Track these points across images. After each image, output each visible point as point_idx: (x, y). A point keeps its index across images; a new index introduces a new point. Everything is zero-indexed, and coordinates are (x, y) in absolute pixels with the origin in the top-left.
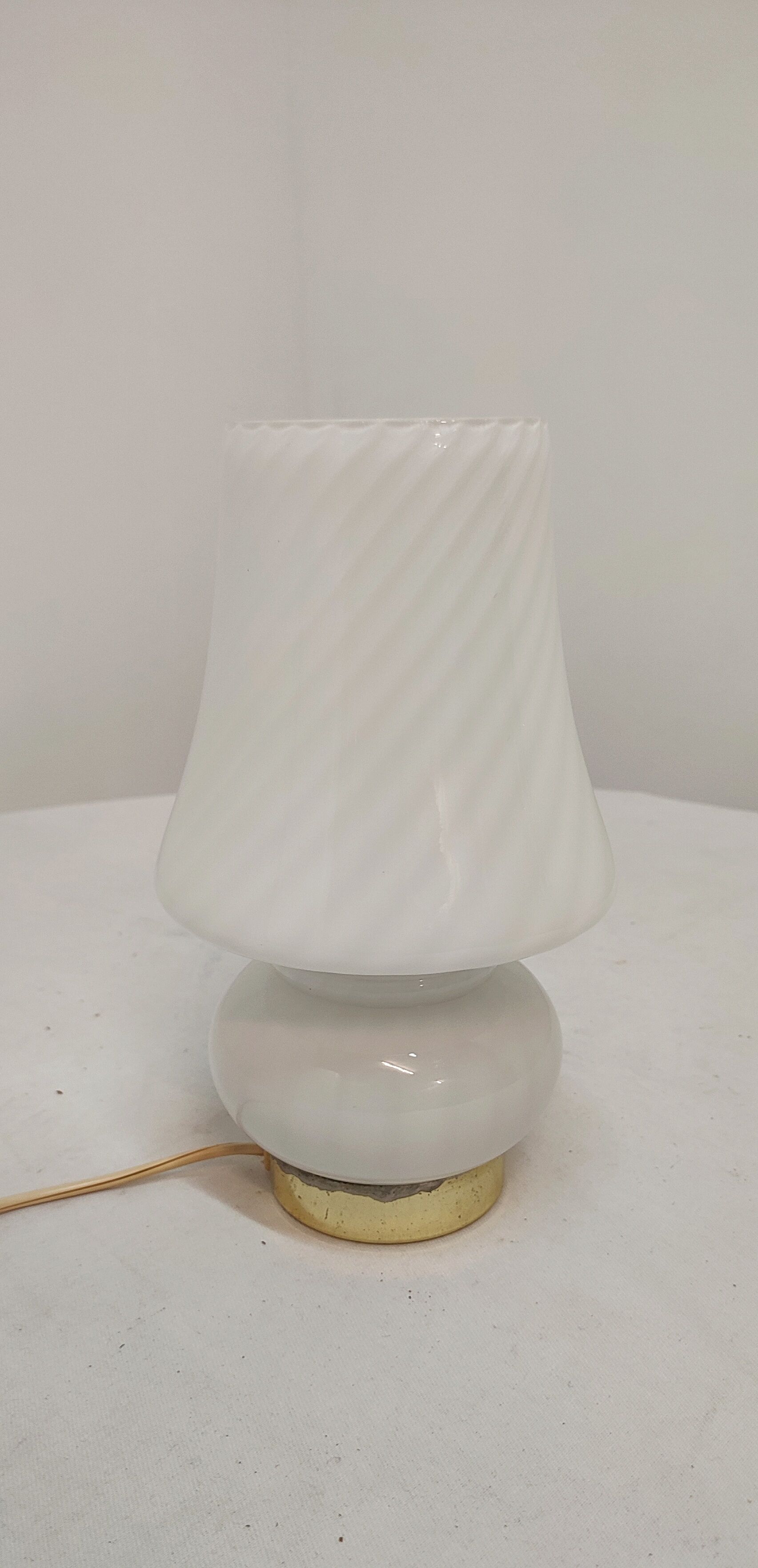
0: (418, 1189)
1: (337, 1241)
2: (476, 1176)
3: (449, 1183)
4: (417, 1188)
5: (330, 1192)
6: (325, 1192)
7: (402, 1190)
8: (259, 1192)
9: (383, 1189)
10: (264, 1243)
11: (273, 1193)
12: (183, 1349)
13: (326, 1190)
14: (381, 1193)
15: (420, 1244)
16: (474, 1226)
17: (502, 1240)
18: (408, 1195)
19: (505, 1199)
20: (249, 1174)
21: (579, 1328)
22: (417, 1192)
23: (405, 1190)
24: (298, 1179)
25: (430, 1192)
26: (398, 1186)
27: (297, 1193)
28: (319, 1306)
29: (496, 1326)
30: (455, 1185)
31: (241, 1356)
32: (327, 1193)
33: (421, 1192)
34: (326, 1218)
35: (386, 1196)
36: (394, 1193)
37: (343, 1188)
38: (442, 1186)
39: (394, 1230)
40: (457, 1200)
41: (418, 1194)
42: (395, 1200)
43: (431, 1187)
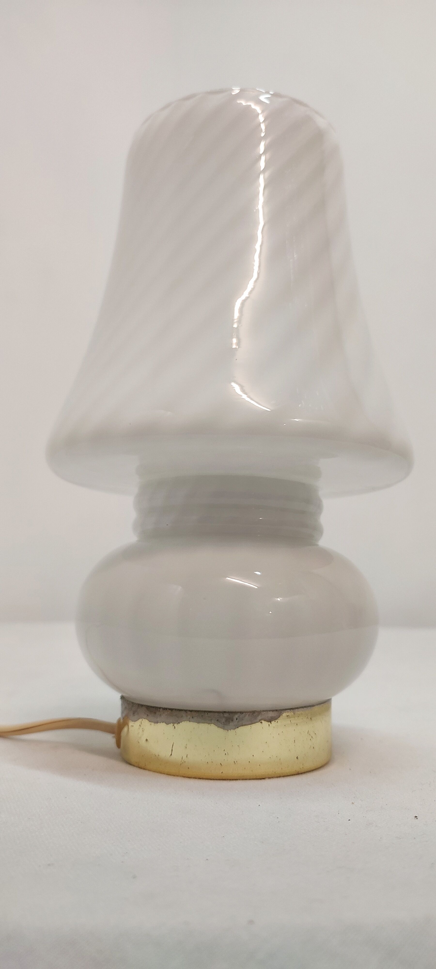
3: (287, 716)
5: (175, 725)
6: (171, 725)
7: (245, 717)
9: (226, 715)
14: (224, 720)
18: (249, 723)
22: (257, 721)
24: (146, 721)
26: (243, 713)
27: (143, 737)
30: (293, 721)
32: (173, 725)
33: (263, 721)
34: (171, 755)
35: (229, 723)
36: (237, 719)
37: (189, 717)
38: (281, 717)
39: (237, 762)
40: (295, 738)
41: (260, 723)
42: (238, 728)
43: (271, 717)
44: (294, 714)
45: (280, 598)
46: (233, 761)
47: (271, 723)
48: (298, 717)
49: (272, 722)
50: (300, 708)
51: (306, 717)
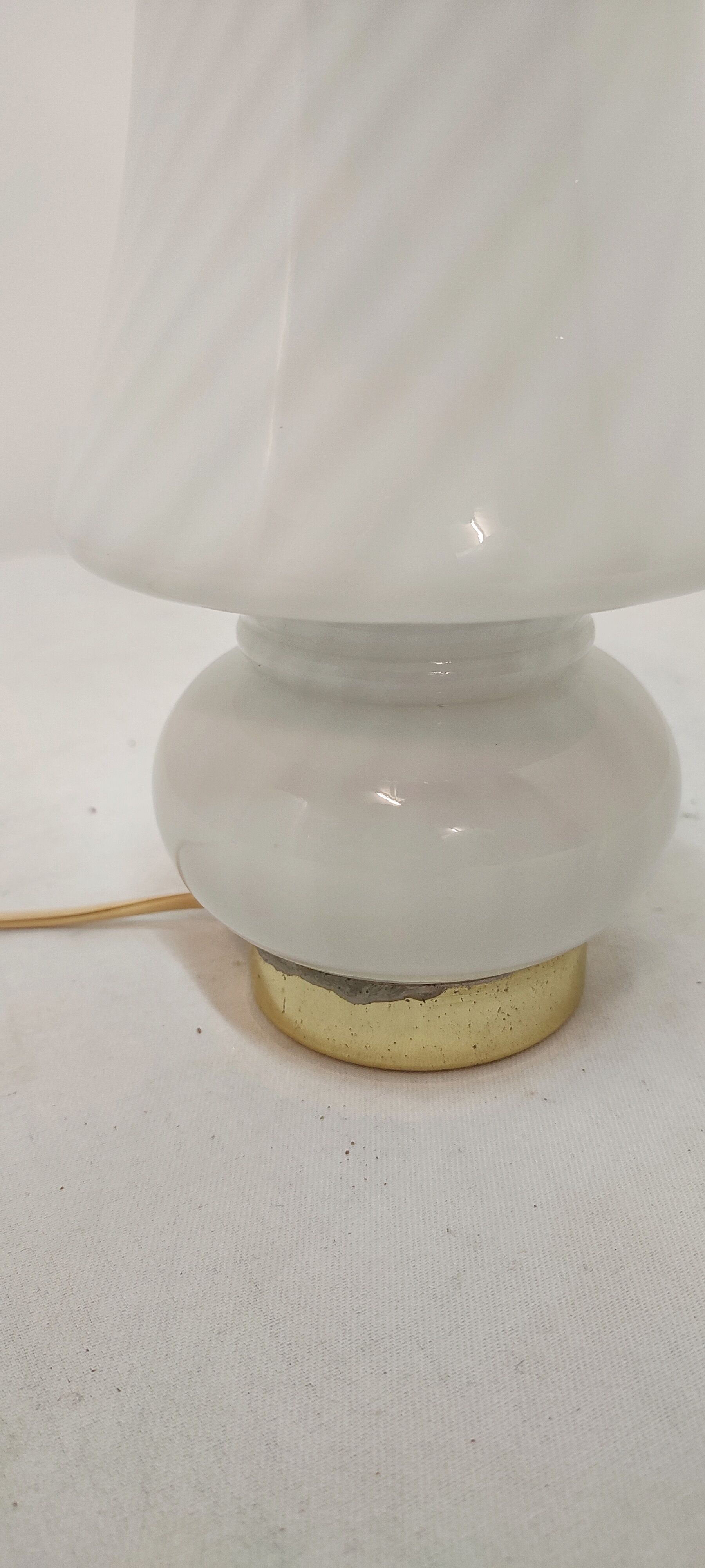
0: (404, 994)
1: (296, 1047)
3: (455, 992)
4: (403, 990)
6: (281, 973)
10: (200, 1031)
13: (283, 972)
14: (348, 989)
18: (388, 999)
22: (400, 997)
23: (383, 990)
26: (373, 984)
30: (466, 997)
32: (283, 975)
33: (409, 999)
34: (284, 1011)
35: (356, 995)
36: (367, 992)
37: (300, 973)
38: (441, 995)
39: (369, 1047)
40: (470, 1021)
41: (404, 1001)
42: (370, 1003)
43: (424, 994)
44: (469, 989)
46: (364, 1046)
48: (478, 992)
49: (425, 1001)
50: (483, 979)
51: (496, 990)
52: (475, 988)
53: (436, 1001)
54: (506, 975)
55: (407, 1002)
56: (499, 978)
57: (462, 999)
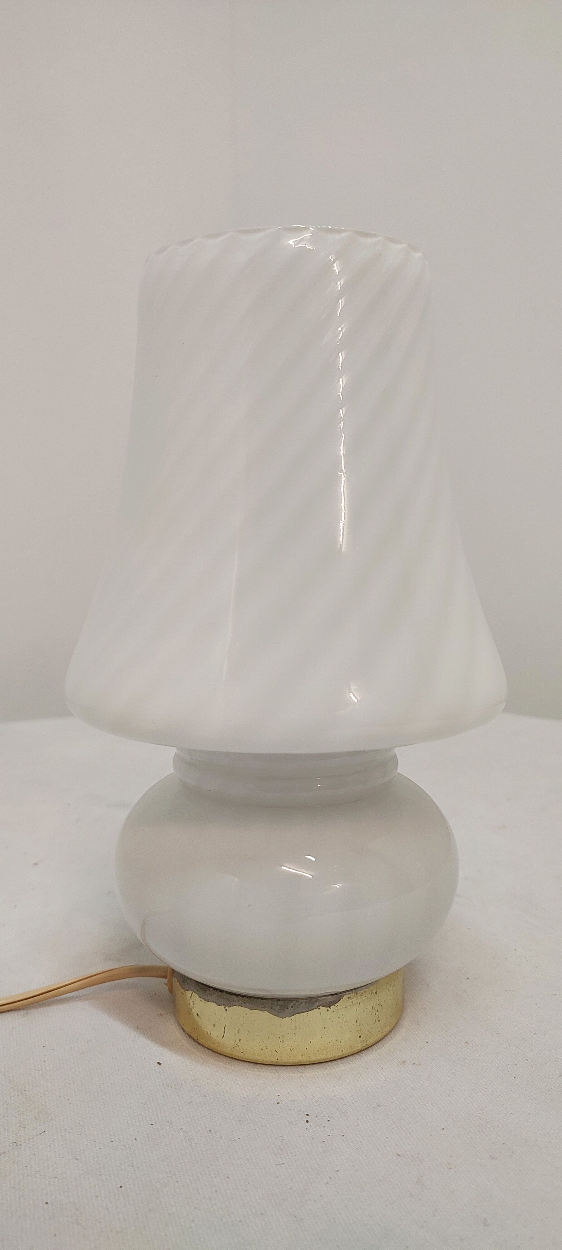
0: (317, 1004)
1: (234, 1062)
2: (376, 993)
3: (349, 998)
4: (316, 1001)
5: (227, 1008)
6: (223, 1007)
7: (301, 1004)
8: (161, 1015)
9: (280, 1003)
10: (159, 1063)
11: (175, 1016)
12: (56, 1177)
13: (224, 1005)
14: (278, 1007)
15: (320, 1066)
16: (375, 1047)
17: (404, 1062)
18: (306, 1010)
19: (407, 1022)
20: (154, 998)
21: (491, 1156)
22: (314, 1007)
24: (197, 995)
25: (330, 1007)
26: (296, 1000)
27: (195, 1011)
28: (210, 1130)
29: (400, 1154)
30: (354, 1001)
31: (119, 1186)
32: (225, 1008)
33: (321, 1007)
34: (223, 1036)
35: (284, 1011)
36: (292, 1007)
37: (241, 1002)
38: (341, 1001)
39: (293, 1049)
40: (357, 1018)
41: (317, 1009)
42: (294, 1015)
43: (330, 1002)
44: (356, 994)
45: (339, 885)
47: (330, 1008)
48: (361, 996)
50: (363, 986)
51: (371, 993)
52: (359, 992)
53: (337, 1006)
54: (376, 982)
55: (319, 1010)
56: (372, 985)
57: (352, 1002)
